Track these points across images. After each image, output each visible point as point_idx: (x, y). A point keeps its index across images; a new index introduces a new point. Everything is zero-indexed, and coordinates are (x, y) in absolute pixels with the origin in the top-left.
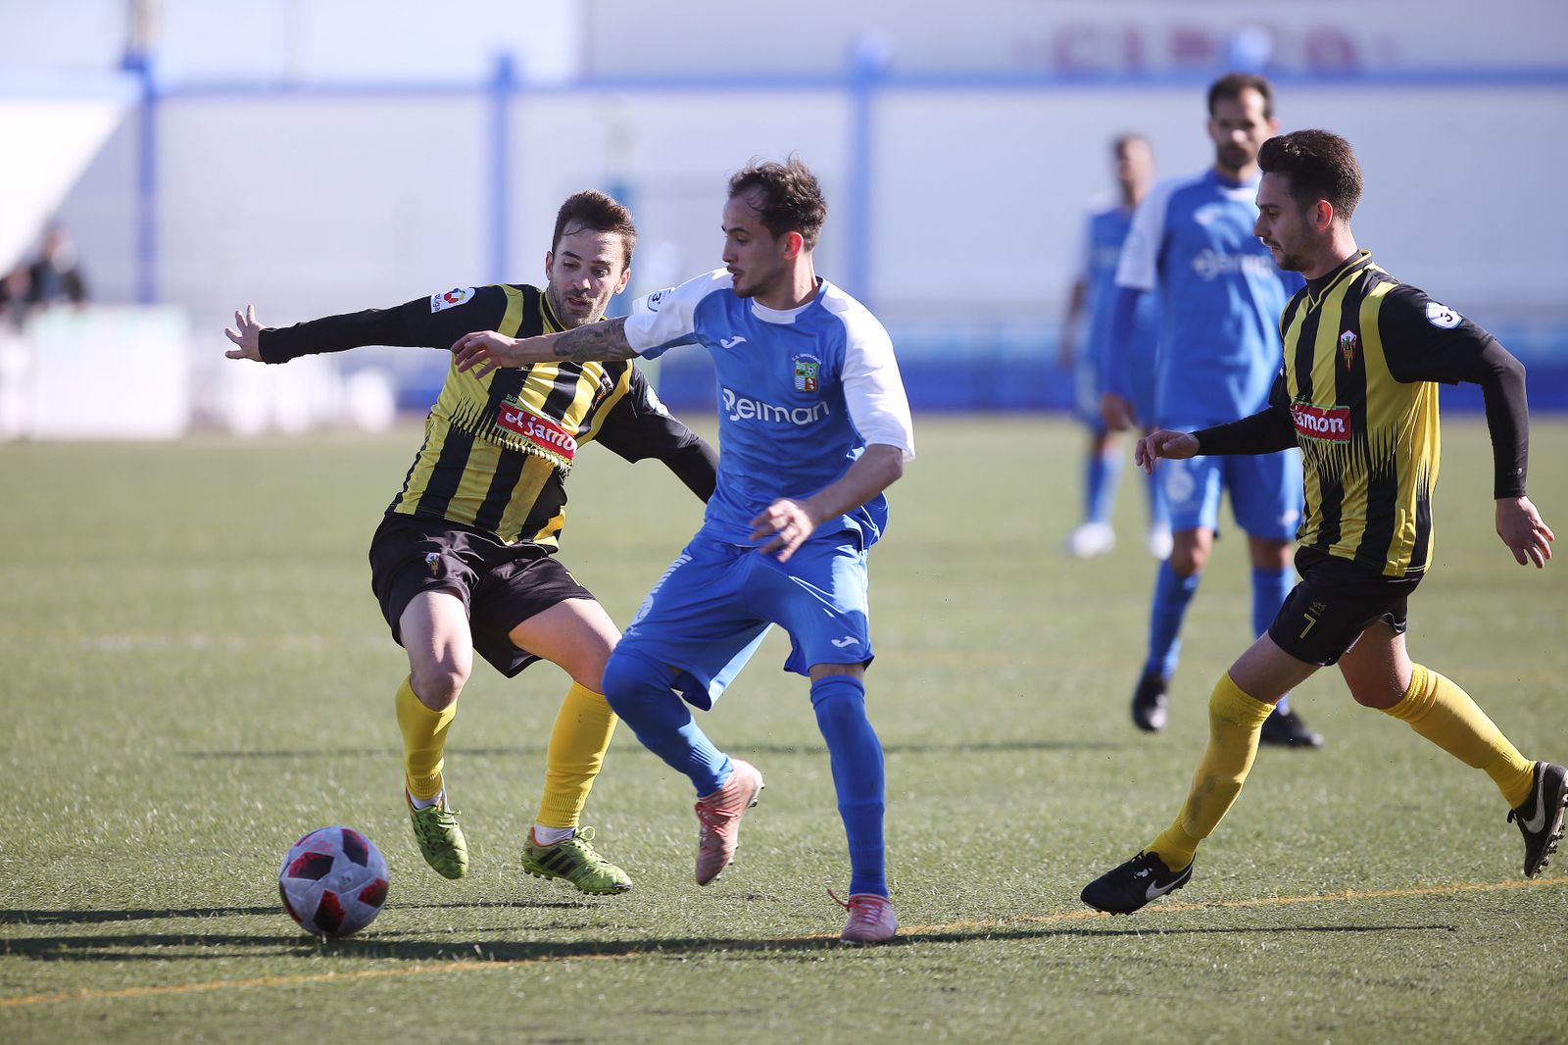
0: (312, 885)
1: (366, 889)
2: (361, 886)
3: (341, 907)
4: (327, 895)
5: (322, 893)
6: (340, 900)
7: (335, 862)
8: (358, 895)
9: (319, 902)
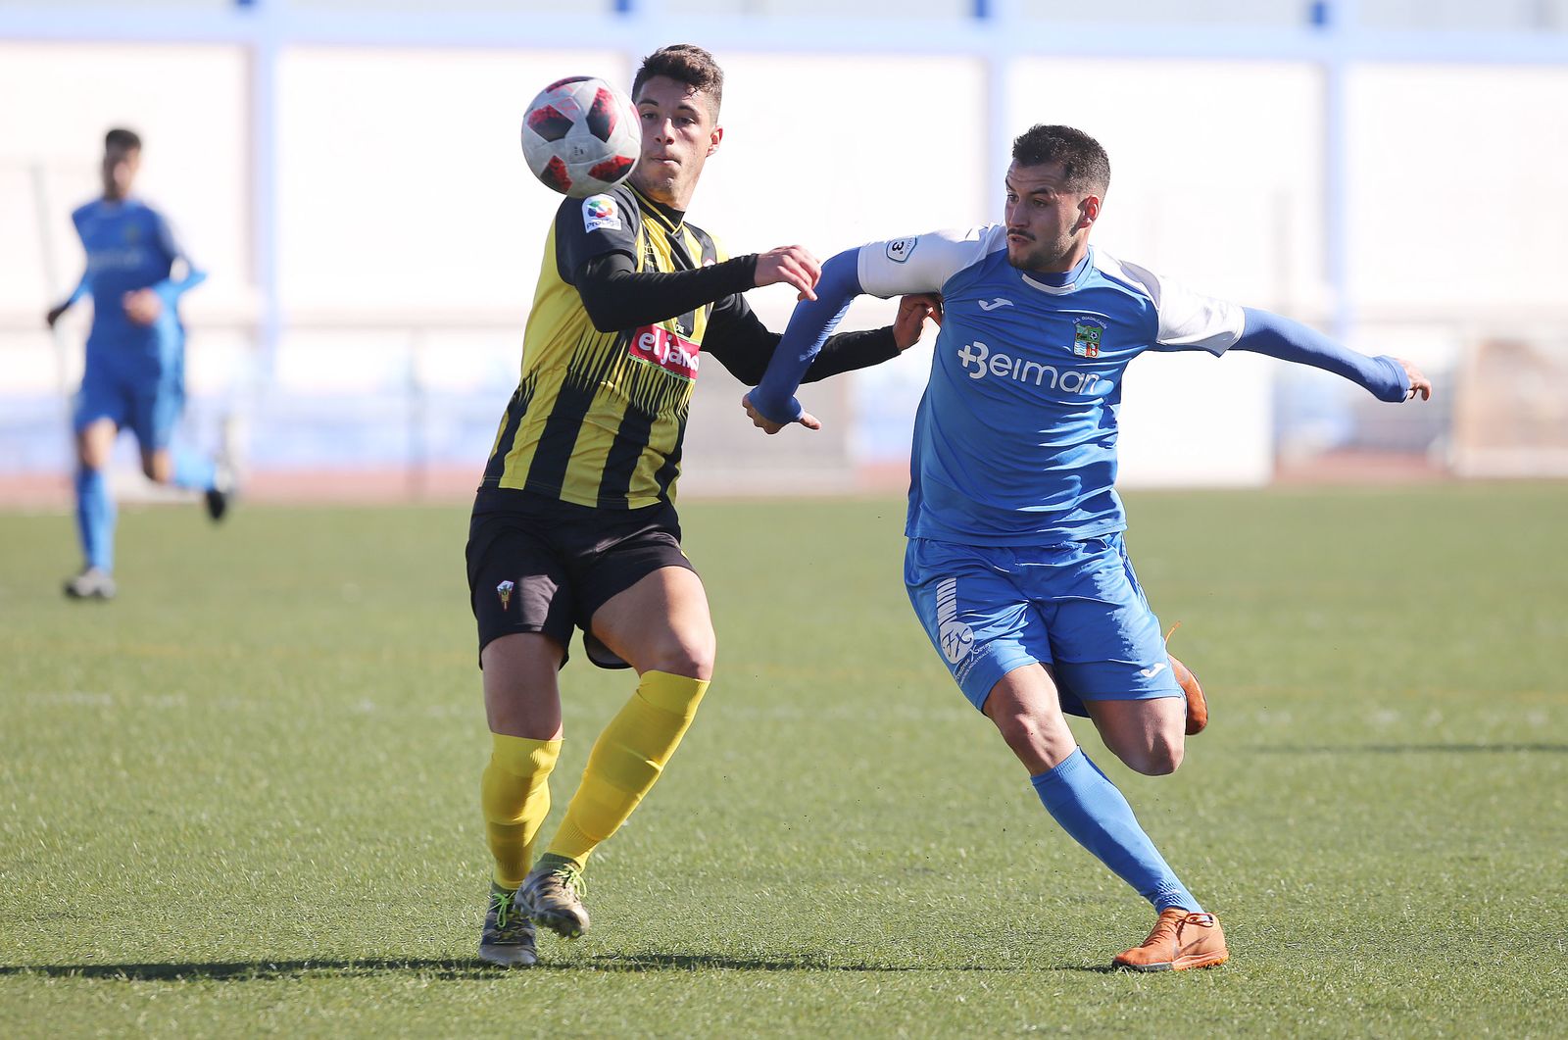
0: (543, 144)
1: (600, 165)
2: (595, 162)
3: (568, 177)
4: (555, 160)
5: (551, 157)
6: (567, 169)
7: (573, 129)
8: (589, 170)
9: (546, 164)
